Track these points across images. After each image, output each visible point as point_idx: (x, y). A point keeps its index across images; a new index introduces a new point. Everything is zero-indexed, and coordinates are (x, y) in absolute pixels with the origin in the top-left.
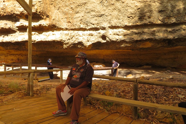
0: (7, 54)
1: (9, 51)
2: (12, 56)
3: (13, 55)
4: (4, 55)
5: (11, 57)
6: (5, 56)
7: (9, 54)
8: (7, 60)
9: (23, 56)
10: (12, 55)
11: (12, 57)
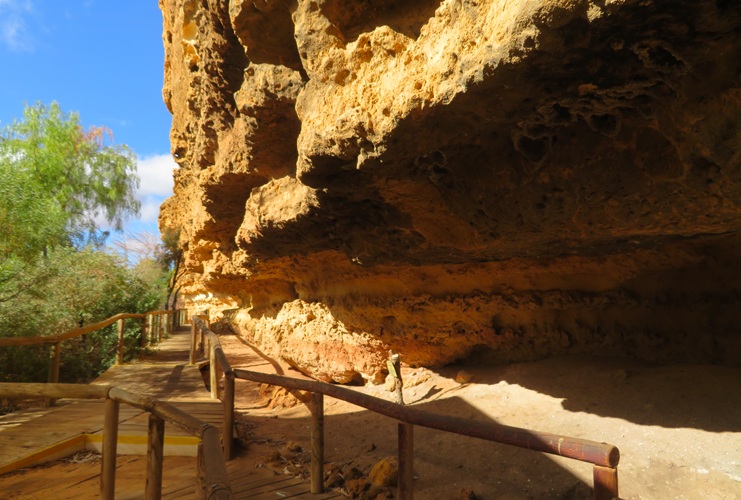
0: (418, 294)
1: (424, 277)
2: (445, 304)
3: (452, 296)
4: (401, 302)
5: (444, 309)
6: (412, 309)
7: (426, 293)
8: (426, 331)
9: (516, 299)
10: (443, 297)
11: (450, 314)
